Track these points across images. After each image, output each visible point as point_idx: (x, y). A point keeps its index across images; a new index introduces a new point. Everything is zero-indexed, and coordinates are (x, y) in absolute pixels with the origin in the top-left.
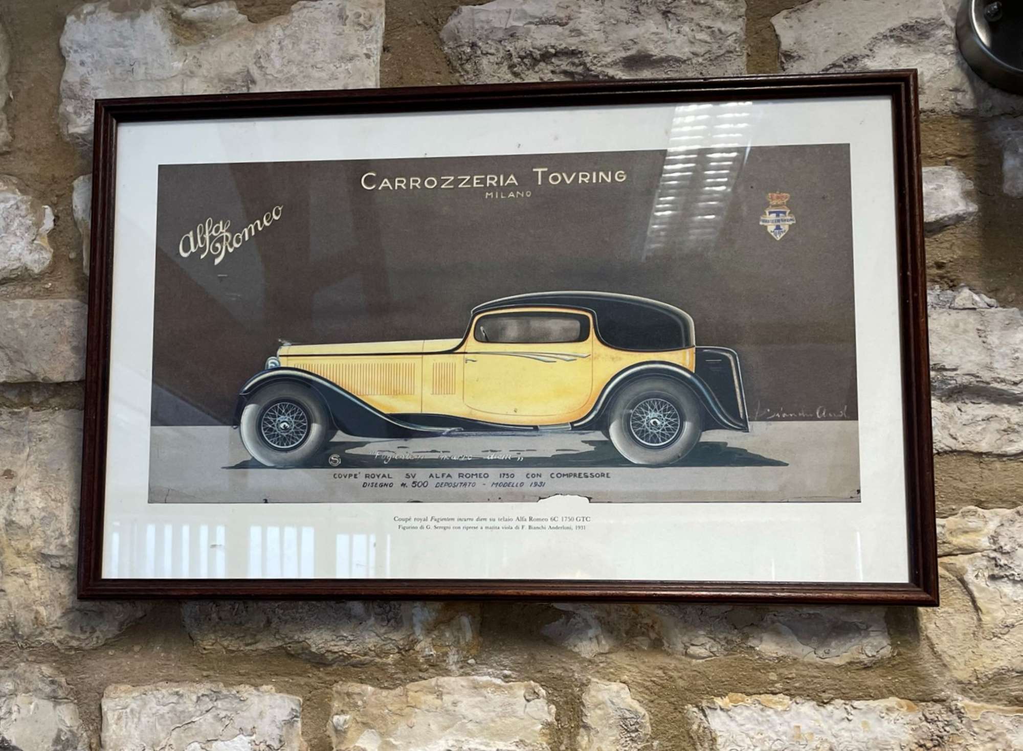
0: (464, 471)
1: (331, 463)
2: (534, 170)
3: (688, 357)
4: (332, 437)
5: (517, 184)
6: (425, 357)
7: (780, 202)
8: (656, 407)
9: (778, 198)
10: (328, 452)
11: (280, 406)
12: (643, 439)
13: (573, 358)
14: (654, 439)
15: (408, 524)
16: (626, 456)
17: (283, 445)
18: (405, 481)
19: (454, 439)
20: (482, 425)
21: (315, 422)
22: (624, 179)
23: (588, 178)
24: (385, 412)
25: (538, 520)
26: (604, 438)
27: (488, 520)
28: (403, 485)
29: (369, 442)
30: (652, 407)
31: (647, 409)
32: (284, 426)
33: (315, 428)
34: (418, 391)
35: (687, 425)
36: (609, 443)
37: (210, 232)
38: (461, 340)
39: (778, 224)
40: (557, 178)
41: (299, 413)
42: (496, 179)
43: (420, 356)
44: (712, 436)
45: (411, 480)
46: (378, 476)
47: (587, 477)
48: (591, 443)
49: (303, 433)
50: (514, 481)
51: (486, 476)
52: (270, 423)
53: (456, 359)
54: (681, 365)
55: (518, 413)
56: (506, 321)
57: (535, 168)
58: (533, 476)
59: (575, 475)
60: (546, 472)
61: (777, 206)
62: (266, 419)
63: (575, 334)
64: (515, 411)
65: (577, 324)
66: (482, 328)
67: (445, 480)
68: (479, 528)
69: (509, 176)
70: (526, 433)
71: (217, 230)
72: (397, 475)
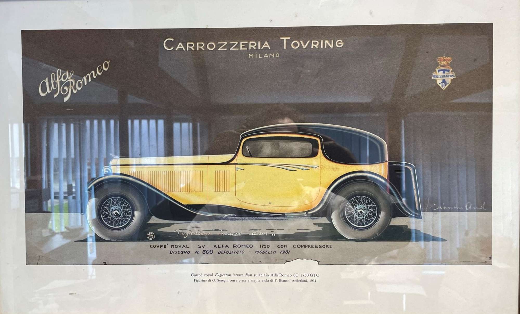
0: (237, 243)
1: (148, 238)
2: (281, 38)
3: (383, 168)
4: (149, 221)
5: (270, 48)
6: (209, 166)
7: (445, 63)
8: (362, 201)
9: (444, 60)
10: (146, 230)
11: (113, 199)
12: (353, 223)
13: (307, 168)
14: (361, 223)
15: (201, 278)
16: (342, 234)
17: (116, 226)
18: (198, 249)
19: (230, 221)
20: (248, 212)
21: (137, 210)
22: (342, 46)
23: (318, 44)
24: (184, 204)
25: (285, 275)
26: (328, 222)
27: (253, 275)
28: (197, 252)
29: (174, 224)
30: (359, 202)
31: (356, 203)
32: (116, 212)
33: (137, 215)
34: (205, 189)
35: (382, 214)
36: (332, 225)
37: (60, 79)
38: (234, 155)
39: (444, 78)
40: (297, 44)
41: (126, 204)
42: (256, 45)
43: (207, 166)
44: (397, 221)
45: (202, 249)
46: (180, 247)
47: (317, 247)
48: (319, 225)
49: (129, 217)
50: (270, 250)
51: (251, 246)
52: (107, 211)
53: (231, 168)
54: (378, 174)
55: (272, 205)
56: (263, 143)
57: (282, 37)
58: (282, 246)
59: (309, 246)
60: (290, 244)
61: (443, 66)
62: (103, 209)
63: (309, 152)
64: (270, 203)
65: (310, 145)
66: (247, 147)
67: (224, 249)
68: (247, 281)
69: (265, 42)
70: (277, 218)
71: (65, 77)
72: (192, 245)
